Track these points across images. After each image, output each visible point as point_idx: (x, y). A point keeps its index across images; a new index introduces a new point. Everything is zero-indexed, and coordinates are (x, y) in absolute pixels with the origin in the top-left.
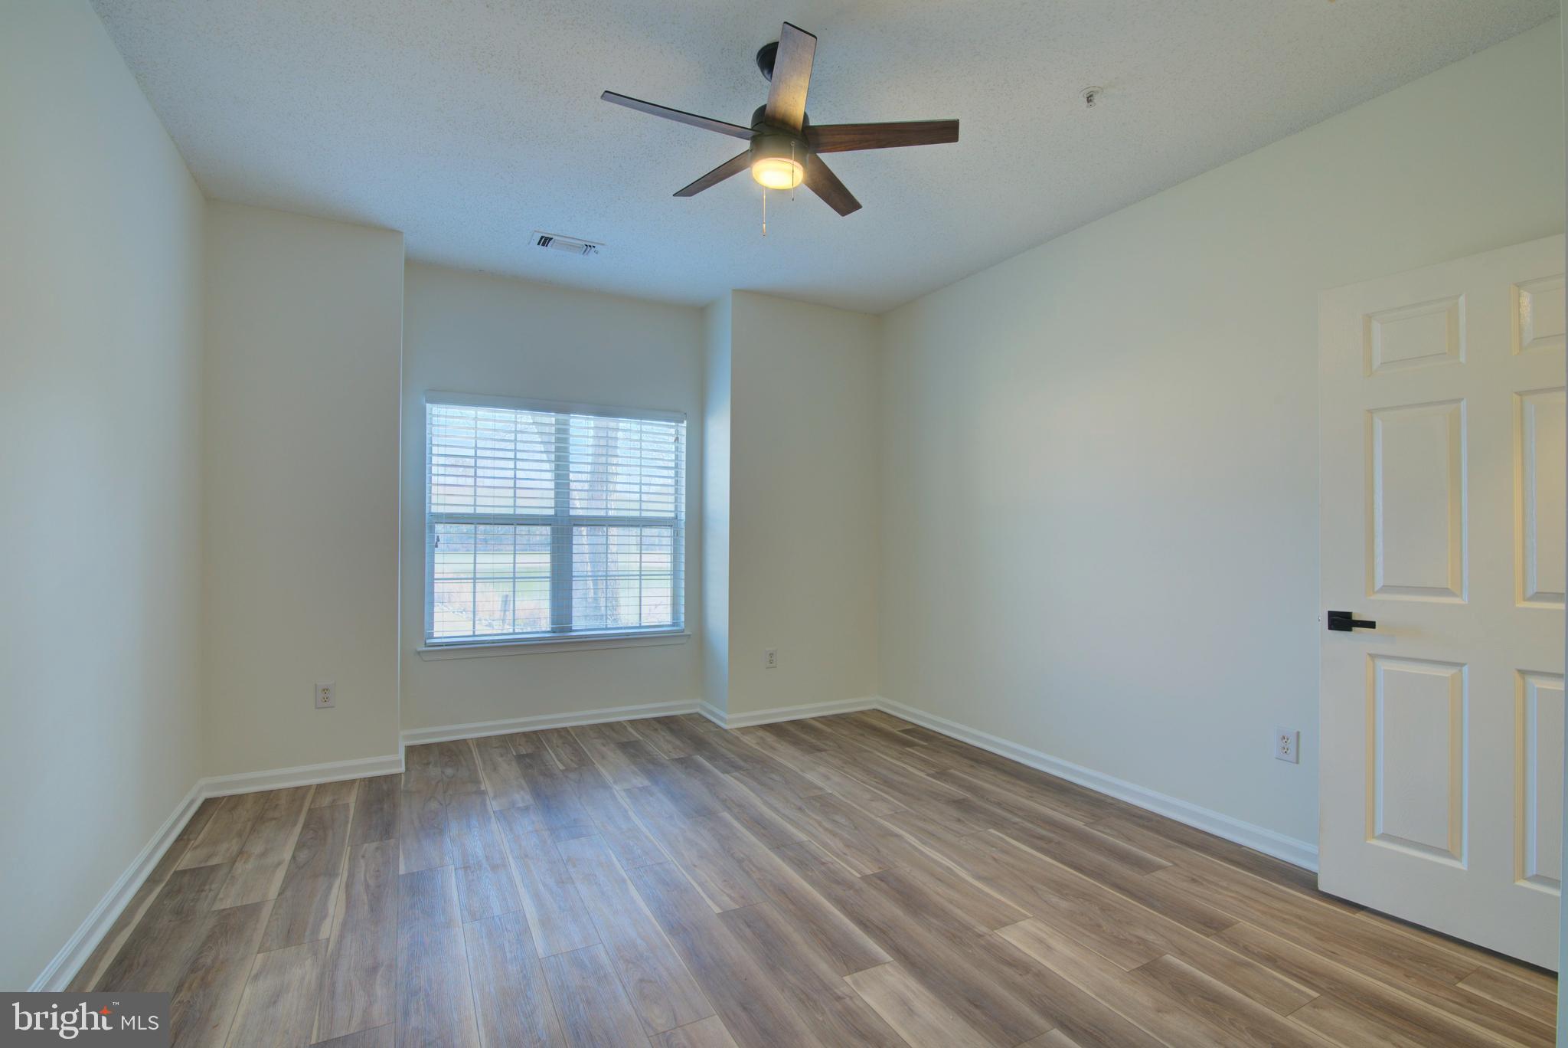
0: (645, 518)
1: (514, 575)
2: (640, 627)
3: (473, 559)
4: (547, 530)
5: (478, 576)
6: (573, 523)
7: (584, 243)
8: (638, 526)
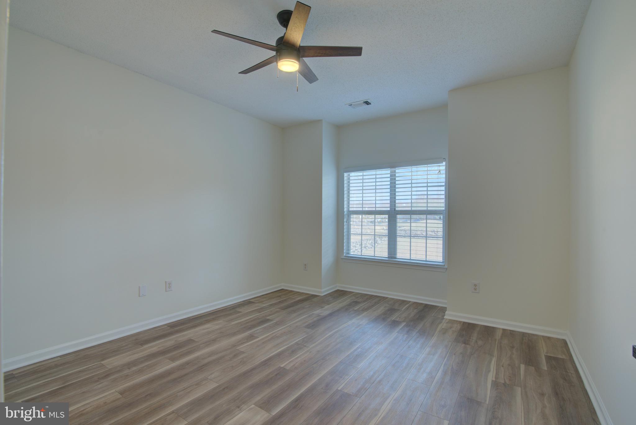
0: (429, 210)
1: (375, 234)
2: (426, 261)
3: (361, 227)
4: (387, 216)
5: (363, 233)
6: (396, 213)
7: (363, 101)
8: (425, 214)
